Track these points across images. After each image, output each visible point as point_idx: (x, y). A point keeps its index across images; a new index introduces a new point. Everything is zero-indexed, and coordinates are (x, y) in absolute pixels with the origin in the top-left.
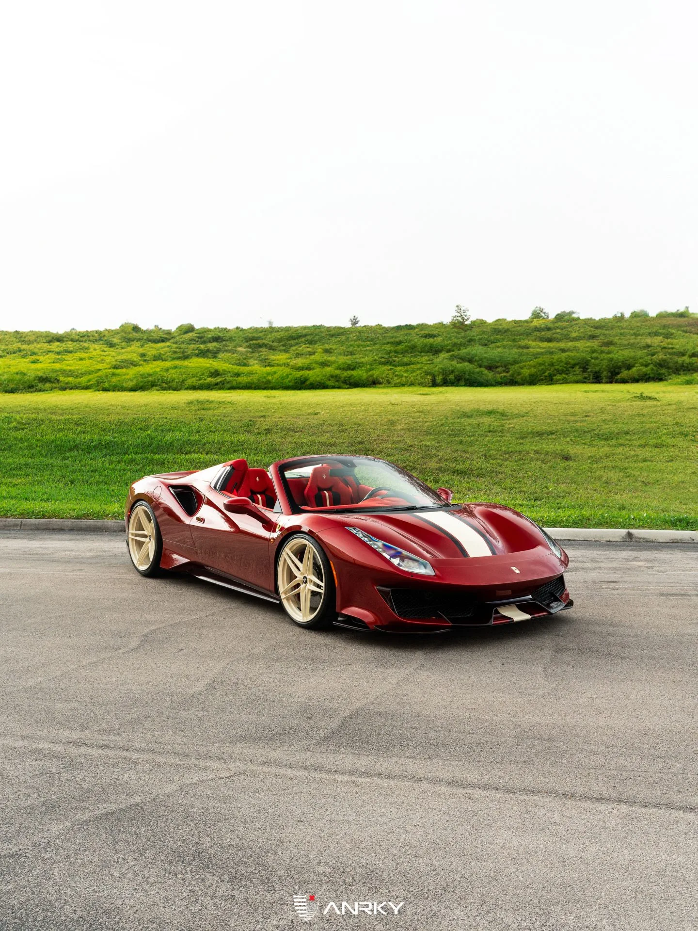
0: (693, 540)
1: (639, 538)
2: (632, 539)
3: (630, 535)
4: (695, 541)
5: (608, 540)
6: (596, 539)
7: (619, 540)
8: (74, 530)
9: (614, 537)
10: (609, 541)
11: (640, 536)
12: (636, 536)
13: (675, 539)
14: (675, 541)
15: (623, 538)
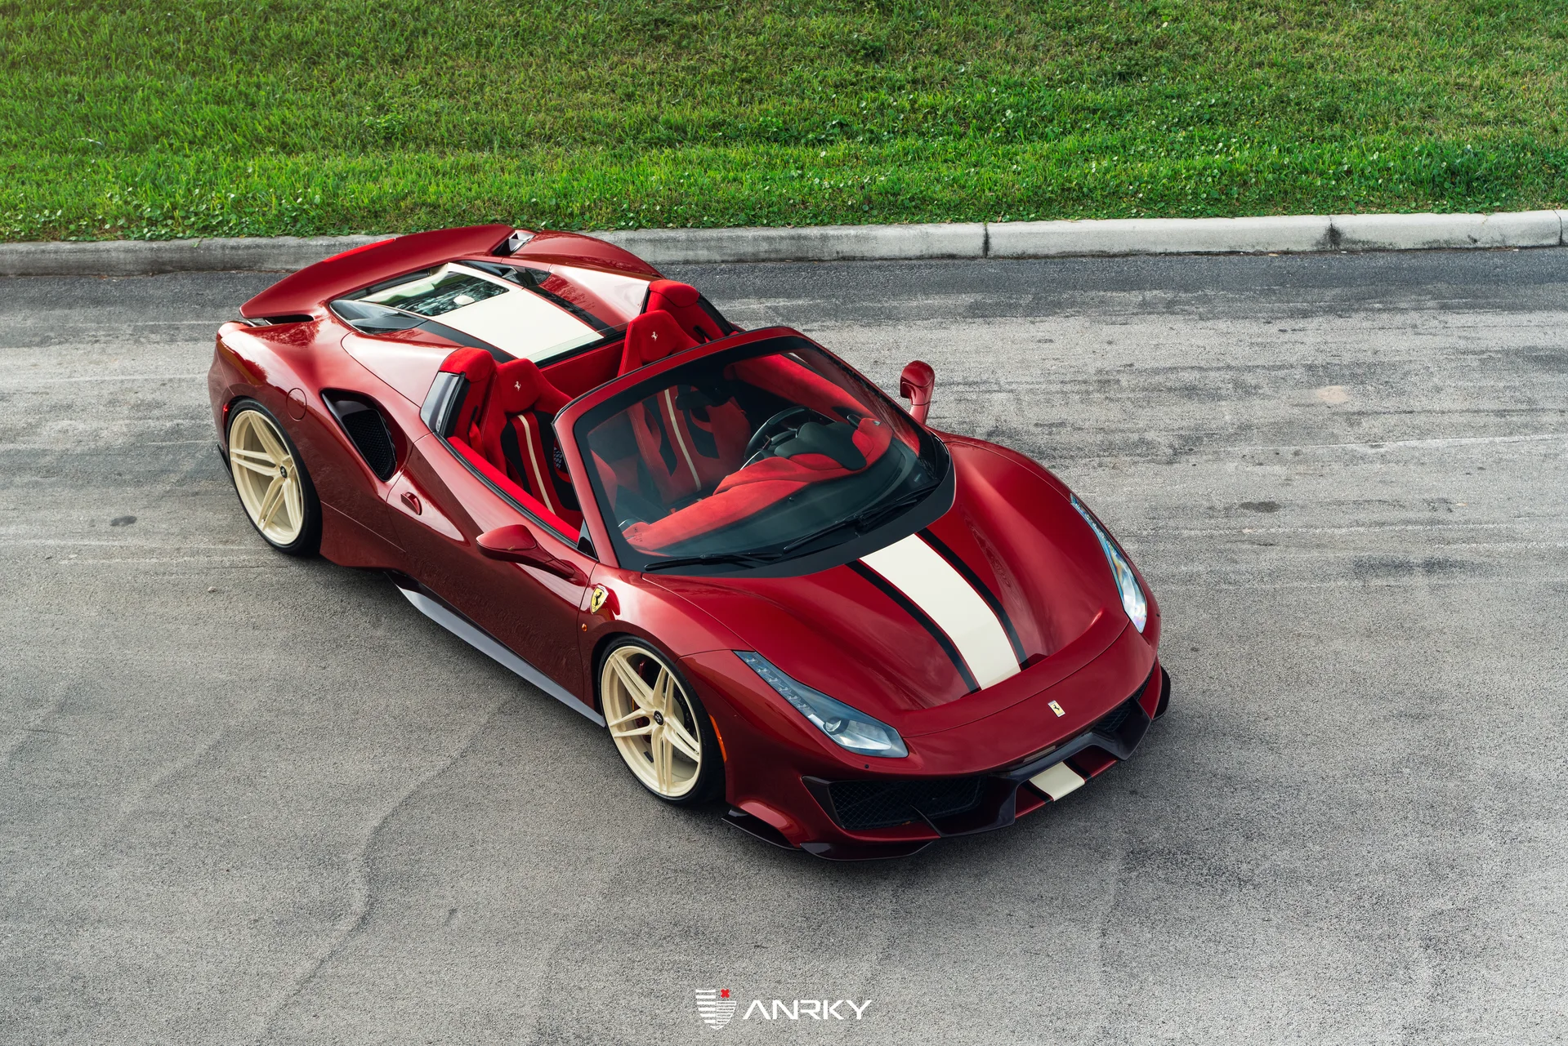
0: (1475, 241)
1: (1355, 242)
2: (1338, 244)
3: (1334, 234)
4: (1479, 244)
5: (1285, 249)
6: (1260, 248)
7: (1308, 248)
8: (30, 274)
9: (1299, 243)
10: (1287, 253)
11: (1356, 237)
12: (1348, 236)
13: (1435, 241)
14: (1435, 245)
15: (1318, 243)
